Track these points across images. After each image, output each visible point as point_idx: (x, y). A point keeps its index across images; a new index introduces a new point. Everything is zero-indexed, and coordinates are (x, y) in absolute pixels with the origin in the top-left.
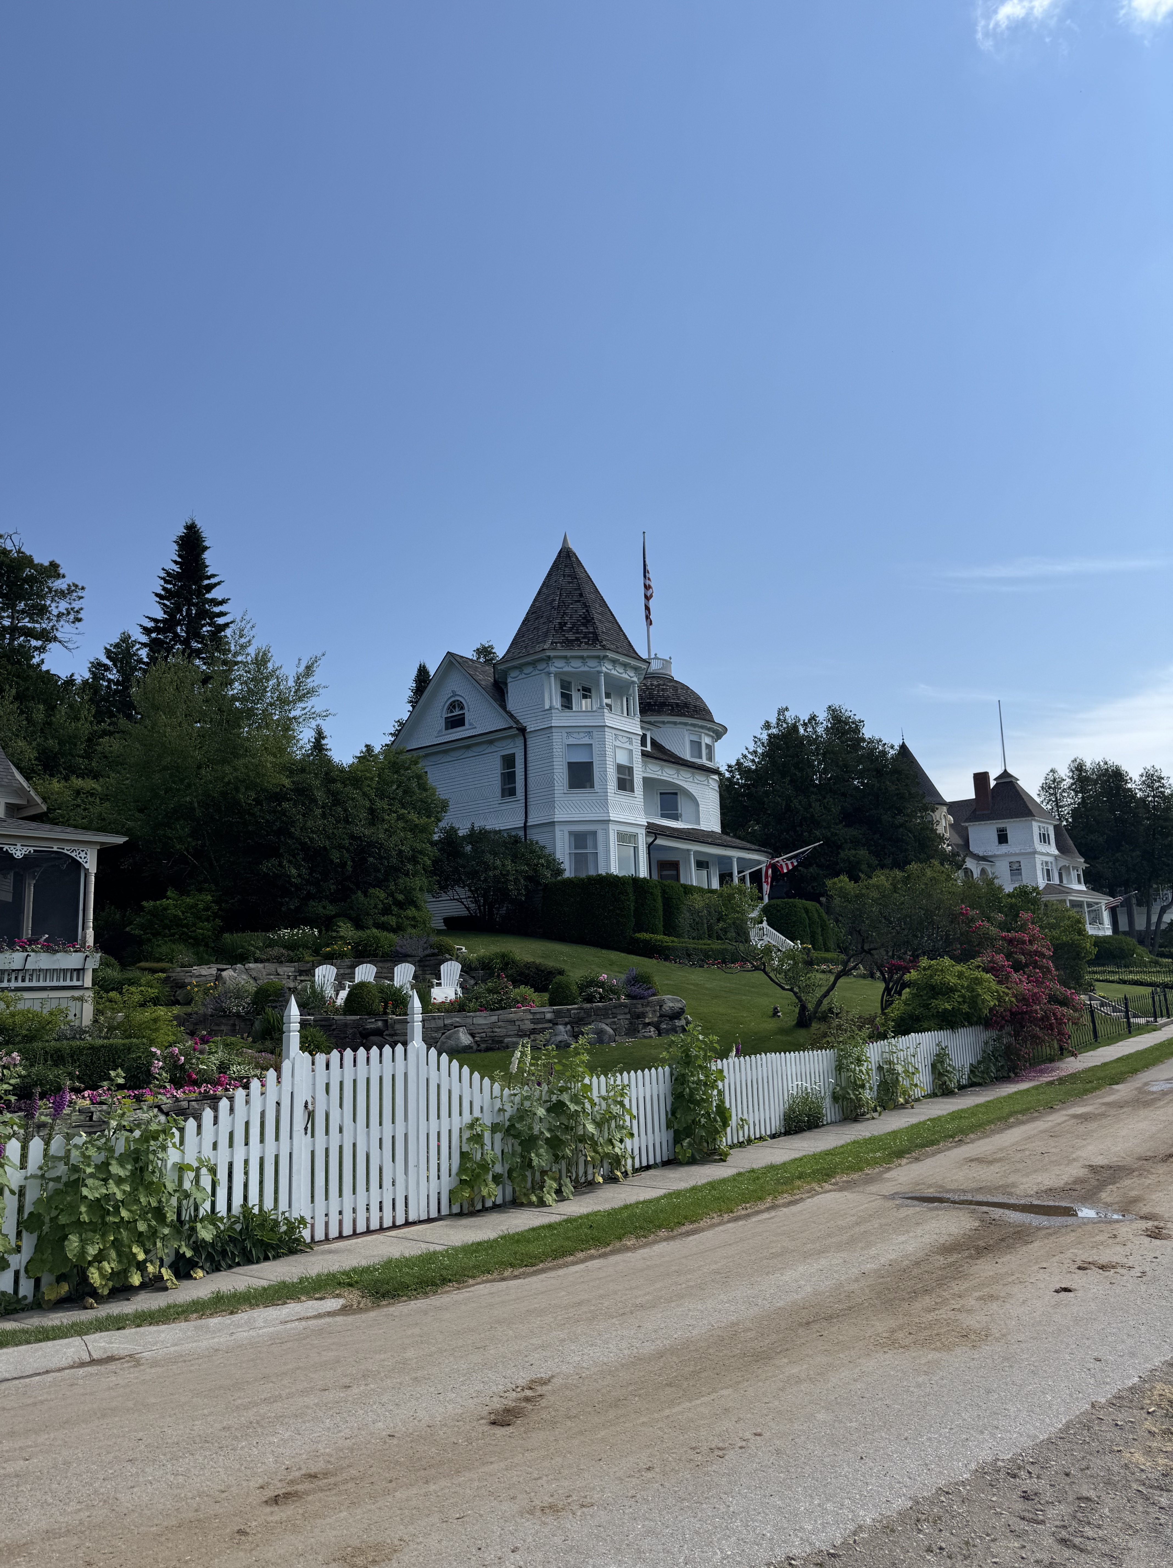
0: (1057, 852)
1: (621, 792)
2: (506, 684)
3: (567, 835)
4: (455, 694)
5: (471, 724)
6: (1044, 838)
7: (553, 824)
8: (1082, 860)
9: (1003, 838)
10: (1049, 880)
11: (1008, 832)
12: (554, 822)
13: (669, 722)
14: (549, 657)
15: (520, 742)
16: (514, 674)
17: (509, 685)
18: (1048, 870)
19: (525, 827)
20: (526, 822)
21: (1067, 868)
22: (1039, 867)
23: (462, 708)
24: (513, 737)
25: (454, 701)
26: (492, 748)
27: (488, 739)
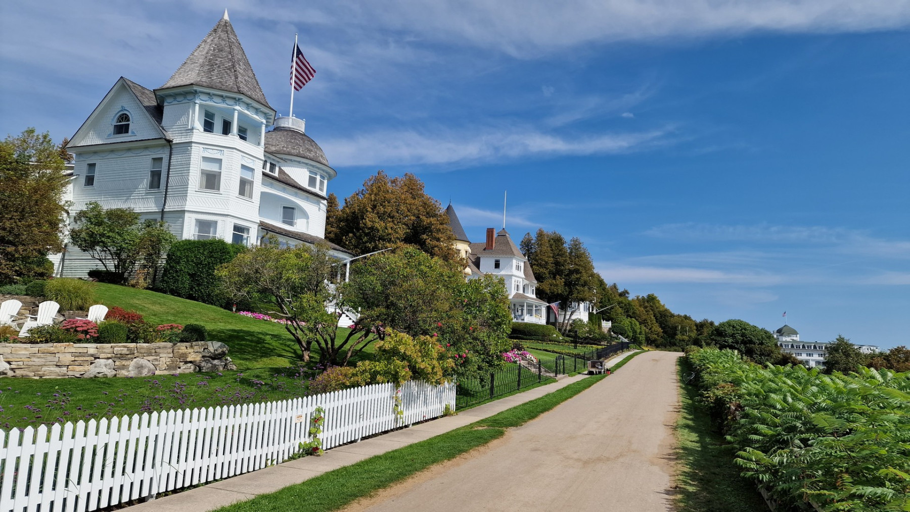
0: (524, 276)
1: (241, 197)
2: (163, 107)
3: (194, 222)
4: (123, 109)
5: (133, 133)
6: (518, 268)
7: (183, 212)
8: (536, 282)
9: (497, 265)
10: (517, 290)
11: (500, 262)
12: (184, 211)
13: (295, 161)
14: (196, 91)
15: (167, 151)
16: (169, 100)
17: (165, 107)
18: (518, 286)
19: (163, 212)
20: (164, 207)
21: (527, 285)
22: (513, 283)
23: (128, 120)
24: (163, 146)
25: (123, 114)
26: (147, 152)
27: (144, 145)
